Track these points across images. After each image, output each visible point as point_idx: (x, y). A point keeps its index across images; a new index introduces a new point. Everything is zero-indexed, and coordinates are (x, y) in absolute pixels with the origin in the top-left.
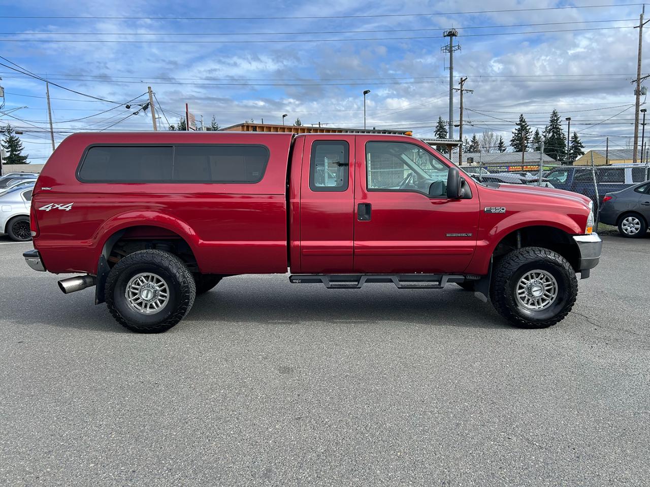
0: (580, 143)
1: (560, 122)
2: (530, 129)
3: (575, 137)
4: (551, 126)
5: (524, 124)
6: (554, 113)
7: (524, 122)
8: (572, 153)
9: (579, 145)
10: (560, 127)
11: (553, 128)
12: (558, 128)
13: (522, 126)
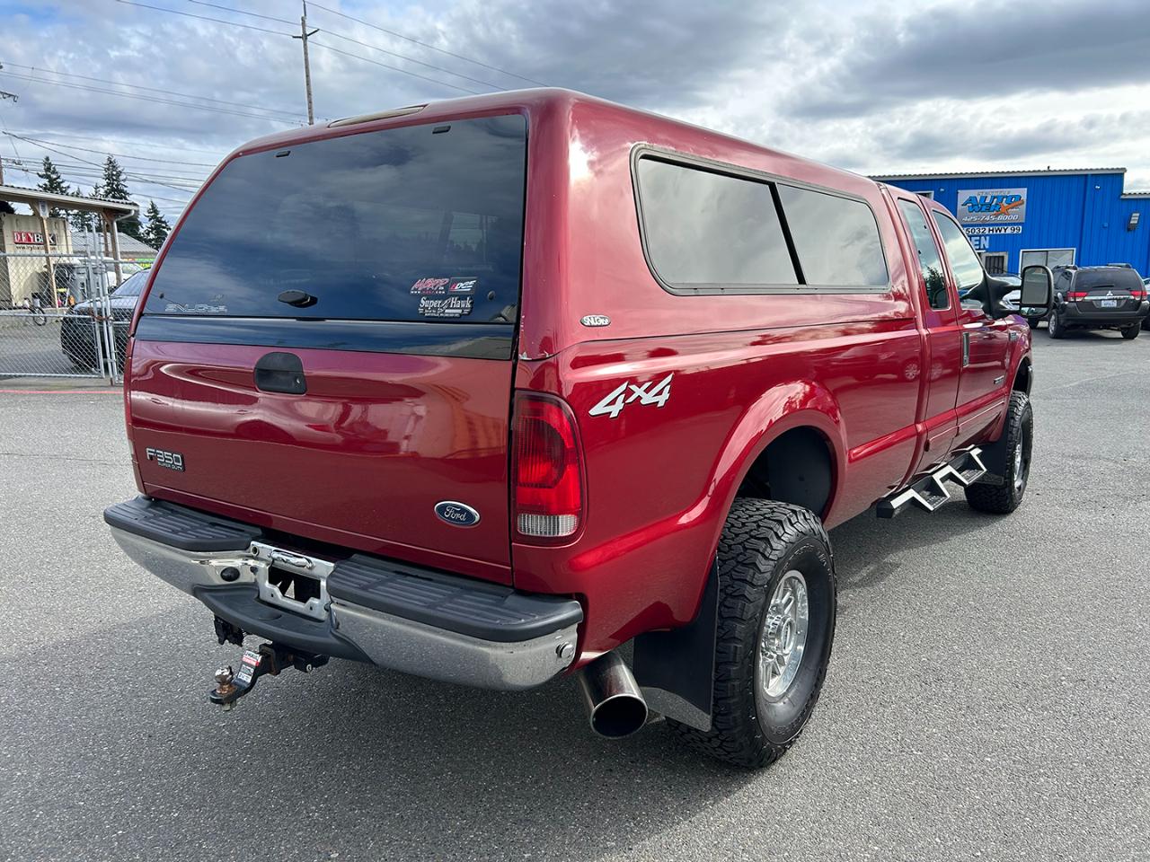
0: (164, 222)
1: (124, 180)
2: (68, 187)
3: (154, 210)
4: (108, 184)
5: (54, 176)
6: (111, 162)
7: (54, 172)
8: (153, 239)
9: (164, 225)
10: (125, 189)
11: (113, 190)
12: (122, 191)
13: (51, 181)
